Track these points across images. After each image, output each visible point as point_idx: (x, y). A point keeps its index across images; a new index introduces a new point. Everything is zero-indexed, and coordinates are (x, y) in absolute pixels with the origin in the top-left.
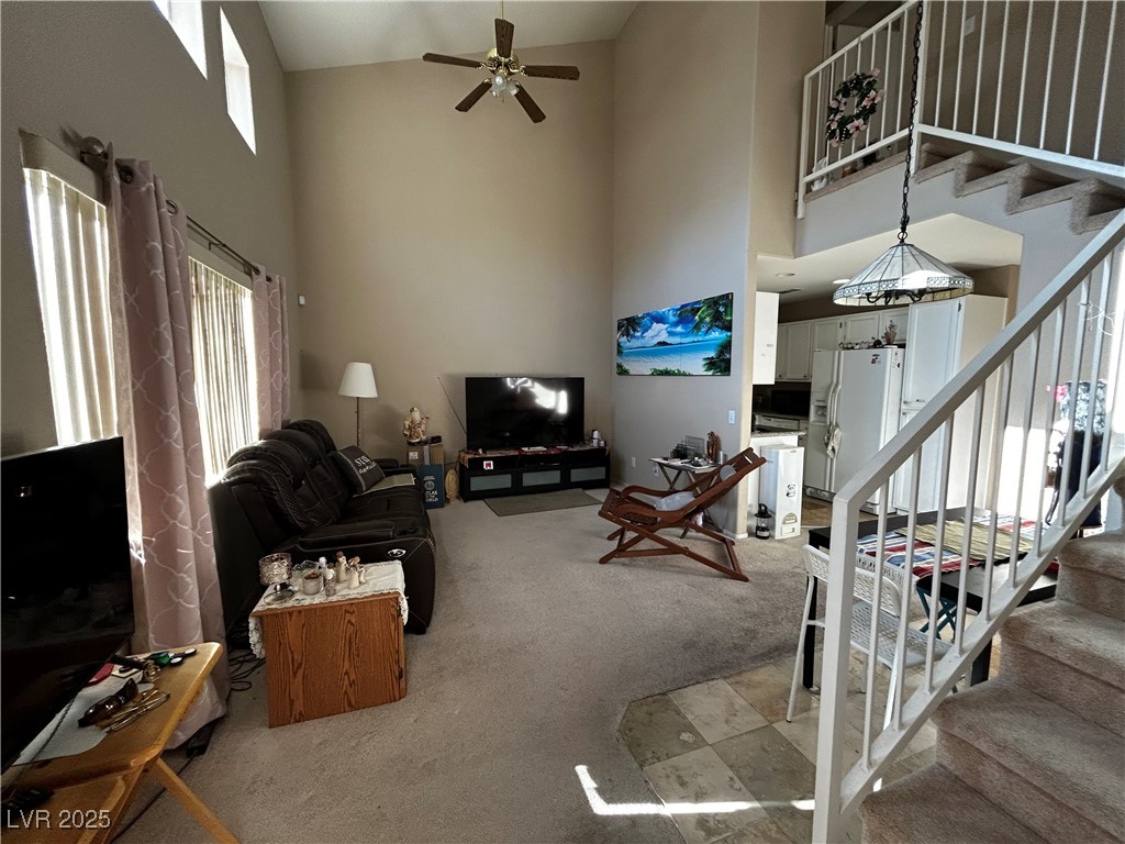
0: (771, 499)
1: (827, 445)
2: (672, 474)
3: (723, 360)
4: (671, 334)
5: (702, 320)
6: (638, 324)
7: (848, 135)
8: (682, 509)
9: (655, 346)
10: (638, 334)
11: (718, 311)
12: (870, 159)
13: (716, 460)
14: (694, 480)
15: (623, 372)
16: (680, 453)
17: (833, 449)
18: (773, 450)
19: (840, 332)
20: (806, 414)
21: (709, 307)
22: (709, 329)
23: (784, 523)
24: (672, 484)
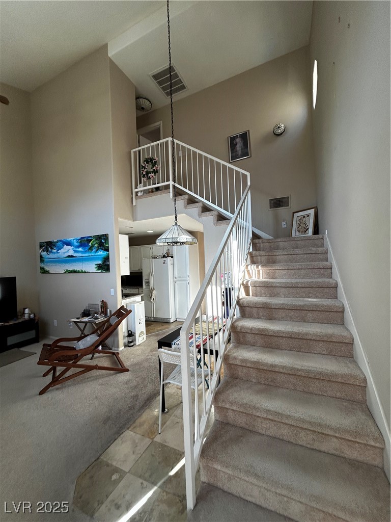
0: (133, 327)
1: (151, 298)
2: (82, 326)
3: (106, 265)
4: (75, 251)
5: (93, 245)
6: (54, 245)
7: (150, 178)
8: (92, 345)
9: (66, 257)
10: (54, 251)
11: (101, 242)
12: (158, 189)
13: (106, 315)
14: (96, 327)
15: (44, 271)
16: (86, 314)
17: (153, 299)
18: (132, 305)
19: (151, 251)
20: (141, 285)
21: (96, 239)
22: (97, 250)
23: (139, 336)
24: (82, 331)
